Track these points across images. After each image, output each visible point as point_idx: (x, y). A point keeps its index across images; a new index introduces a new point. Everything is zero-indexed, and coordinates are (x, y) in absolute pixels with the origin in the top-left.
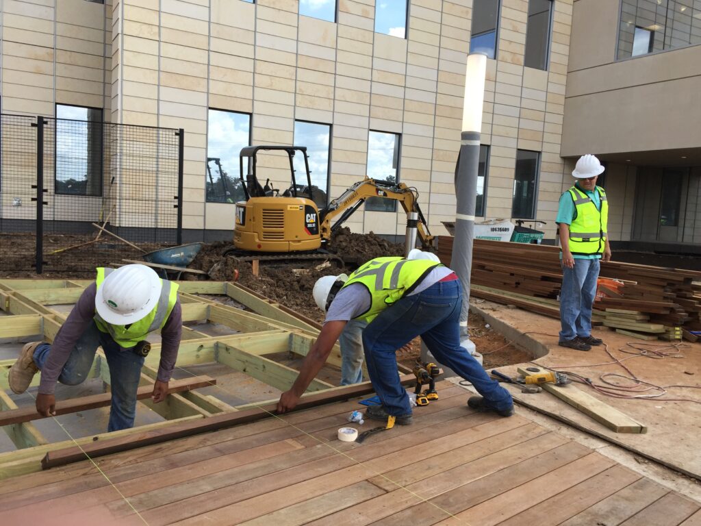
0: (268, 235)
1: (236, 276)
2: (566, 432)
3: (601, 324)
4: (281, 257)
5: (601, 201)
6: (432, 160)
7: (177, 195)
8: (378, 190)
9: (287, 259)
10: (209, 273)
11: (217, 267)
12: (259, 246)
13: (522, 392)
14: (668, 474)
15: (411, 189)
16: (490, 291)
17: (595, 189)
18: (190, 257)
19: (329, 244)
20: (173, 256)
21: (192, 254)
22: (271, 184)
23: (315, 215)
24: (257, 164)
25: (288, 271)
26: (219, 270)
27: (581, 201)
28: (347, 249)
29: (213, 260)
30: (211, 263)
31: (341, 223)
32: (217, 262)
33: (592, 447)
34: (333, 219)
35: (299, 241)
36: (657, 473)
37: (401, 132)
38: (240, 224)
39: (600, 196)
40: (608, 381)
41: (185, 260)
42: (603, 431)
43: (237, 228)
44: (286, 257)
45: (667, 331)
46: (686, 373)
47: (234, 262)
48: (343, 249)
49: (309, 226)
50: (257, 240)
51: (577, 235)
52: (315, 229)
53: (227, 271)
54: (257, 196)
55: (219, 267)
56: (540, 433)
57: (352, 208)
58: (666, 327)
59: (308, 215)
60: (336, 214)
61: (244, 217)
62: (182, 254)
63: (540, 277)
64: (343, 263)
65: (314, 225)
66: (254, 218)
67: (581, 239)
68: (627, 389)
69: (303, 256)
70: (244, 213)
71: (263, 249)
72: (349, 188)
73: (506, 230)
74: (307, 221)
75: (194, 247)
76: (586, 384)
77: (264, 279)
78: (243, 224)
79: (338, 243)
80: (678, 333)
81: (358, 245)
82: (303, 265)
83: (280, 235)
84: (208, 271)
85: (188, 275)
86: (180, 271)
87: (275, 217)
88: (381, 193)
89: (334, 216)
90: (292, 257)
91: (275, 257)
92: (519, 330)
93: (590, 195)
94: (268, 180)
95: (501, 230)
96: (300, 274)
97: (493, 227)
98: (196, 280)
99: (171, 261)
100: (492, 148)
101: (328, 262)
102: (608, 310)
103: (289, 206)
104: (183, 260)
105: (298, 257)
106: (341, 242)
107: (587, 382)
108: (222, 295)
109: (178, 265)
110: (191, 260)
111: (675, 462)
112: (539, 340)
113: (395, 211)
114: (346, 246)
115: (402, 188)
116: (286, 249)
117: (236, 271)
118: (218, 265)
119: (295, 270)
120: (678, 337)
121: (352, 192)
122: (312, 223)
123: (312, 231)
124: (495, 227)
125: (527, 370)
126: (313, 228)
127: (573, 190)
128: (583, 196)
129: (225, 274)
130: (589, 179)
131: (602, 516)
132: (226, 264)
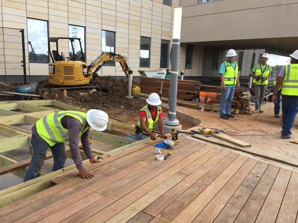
0: (66, 78)
1: (57, 97)
2: (226, 149)
3: (211, 110)
4: (73, 88)
5: (235, 66)
6: (128, 44)
7: (22, 60)
8: (110, 57)
9: (76, 89)
10: (43, 96)
11: (46, 93)
12: (63, 83)
13: (205, 137)
14: (265, 159)
15: (124, 57)
16: (165, 99)
17: (234, 62)
18: (34, 89)
19: (93, 81)
20: (26, 89)
21: (34, 88)
22: (64, 55)
23: (87, 69)
24: (58, 46)
25: (77, 94)
26: (47, 95)
27: (228, 66)
28: (100, 83)
29: (44, 90)
30: (43, 92)
31: (96, 72)
32: (45, 91)
33: (238, 153)
34: (93, 70)
35: (81, 80)
36: (261, 159)
37: (115, 31)
38: (52, 73)
39: (235, 65)
40: (227, 130)
41: (31, 91)
42: (238, 147)
43: (50, 75)
44: (76, 87)
45: (235, 111)
46: (248, 125)
47: (54, 91)
48: (99, 83)
49: (85, 73)
50: (61, 81)
51: (226, 78)
52: (87, 75)
53: (51, 95)
54: (59, 60)
55: (47, 93)
56: (220, 150)
57: (100, 65)
58: (234, 110)
59: (84, 69)
60: (94, 68)
61: (54, 70)
62: (30, 88)
63: (186, 93)
64: (100, 89)
65: (87, 73)
66: (59, 70)
67: (227, 80)
68: (235, 133)
69: (83, 87)
70: (54, 68)
71: (64, 84)
72: (98, 56)
73: (163, 73)
74: (84, 72)
75: (35, 84)
76: (222, 132)
77: (70, 98)
78: (54, 73)
79: (96, 80)
80: (238, 111)
81: (104, 81)
82: (83, 91)
83: (72, 78)
84: (42, 95)
85: (33, 97)
86: (29, 96)
87: (69, 69)
88: (112, 59)
89: (93, 69)
90: (78, 87)
91: (71, 88)
92: (185, 114)
93: (231, 64)
94: (62, 53)
95: (161, 73)
96: (83, 95)
97: (158, 72)
98: (37, 100)
99: (25, 92)
100: (152, 39)
101: (95, 89)
102: (213, 104)
103: (75, 65)
104: (30, 91)
105: (81, 87)
106: (97, 80)
107: (222, 131)
108: (51, 106)
109: (28, 93)
110: (34, 91)
111: (266, 155)
112: (195, 117)
113: (114, 66)
114: (100, 82)
115: (120, 56)
116: (75, 84)
117: (56, 95)
118: (47, 92)
119: (80, 93)
120: (238, 113)
121: (100, 58)
122: (86, 72)
123: (86, 76)
124: (159, 72)
125: (202, 129)
126: (86, 74)
127: (226, 62)
128: (229, 64)
129: (51, 97)
130: (232, 57)
131: (256, 174)
132: (50, 92)
